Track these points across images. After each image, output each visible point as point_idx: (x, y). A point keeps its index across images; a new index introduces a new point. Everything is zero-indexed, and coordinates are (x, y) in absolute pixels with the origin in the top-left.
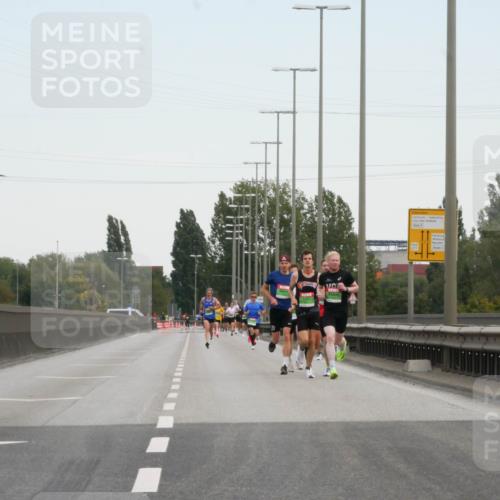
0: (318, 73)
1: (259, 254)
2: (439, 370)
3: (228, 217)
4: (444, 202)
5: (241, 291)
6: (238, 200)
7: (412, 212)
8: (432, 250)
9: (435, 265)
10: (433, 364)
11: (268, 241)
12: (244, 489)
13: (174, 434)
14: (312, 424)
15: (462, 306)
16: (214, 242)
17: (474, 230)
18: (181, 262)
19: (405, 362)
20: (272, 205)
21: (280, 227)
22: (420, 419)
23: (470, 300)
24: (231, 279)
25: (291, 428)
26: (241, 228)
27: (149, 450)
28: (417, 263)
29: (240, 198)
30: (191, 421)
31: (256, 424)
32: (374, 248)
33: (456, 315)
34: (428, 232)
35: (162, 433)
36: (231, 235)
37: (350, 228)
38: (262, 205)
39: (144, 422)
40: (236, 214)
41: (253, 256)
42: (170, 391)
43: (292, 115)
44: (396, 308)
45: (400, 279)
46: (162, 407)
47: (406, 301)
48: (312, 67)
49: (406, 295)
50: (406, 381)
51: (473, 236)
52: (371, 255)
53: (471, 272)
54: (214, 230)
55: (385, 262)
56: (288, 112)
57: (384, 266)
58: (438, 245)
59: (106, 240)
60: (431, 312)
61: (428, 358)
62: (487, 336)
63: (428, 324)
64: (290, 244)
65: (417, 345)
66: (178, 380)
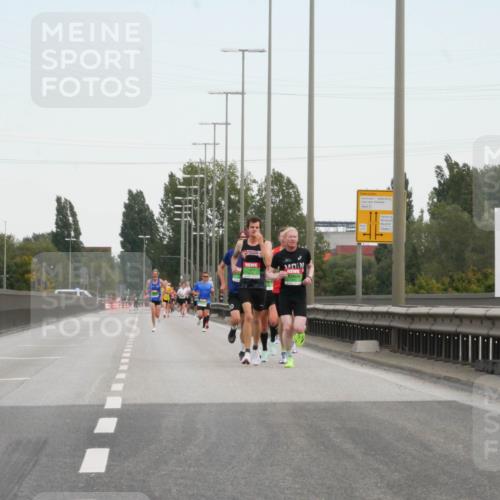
0: (267, 54)
1: (207, 236)
2: (387, 351)
3: (176, 198)
4: (392, 183)
5: (190, 272)
6: (187, 182)
7: (360, 193)
8: (380, 231)
9: (383, 247)
10: (381, 345)
11: (216, 222)
12: (192, 469)
13: (122, 415)
14: (260, 404)
15: (410, 286)
16: (162, 223)
17: (422, 212)
18: (130, 243)
19: (352, 343)
20: (221, 186)
21: (229, 208)
22: (368, 399)
23: (417, 282)
24: (179, 260)
25: (239, 409)
26: (190, 209)
27: (97, 430)
28: (366, 244)
29: (188, 178)
30: (139, 401)
31: (204, 405)
32: (322, 229)
33: (403, 295)
34: (376, 213)
35: (110, 413)
36: (179, 216)
37: (299, 209)
38: (210, 187)
39: (92, 403)
40: (184, 195)
41: (201, 236)
42: (118, 371)
43: (240, 96)
44: (344, 289)
45: (348, 260)
46: (110, 387)
47: (354, 283)
48: (261, 48)
49: (355, 276)
50: (354, 362)
51: (421, 218)
52: (320, 236)
53: (419, 253)
54: (162, 210)
55: (333, 243)
56: (237, 93)
57: (332, 247)
58: (386, 226)
59: (54, 221)
60: (378, 293)
61: (376, 339)
62: (435, 317)
63: (375, 305)
64: (238, 224)
65: (366, 326)
66: (127, 360)
